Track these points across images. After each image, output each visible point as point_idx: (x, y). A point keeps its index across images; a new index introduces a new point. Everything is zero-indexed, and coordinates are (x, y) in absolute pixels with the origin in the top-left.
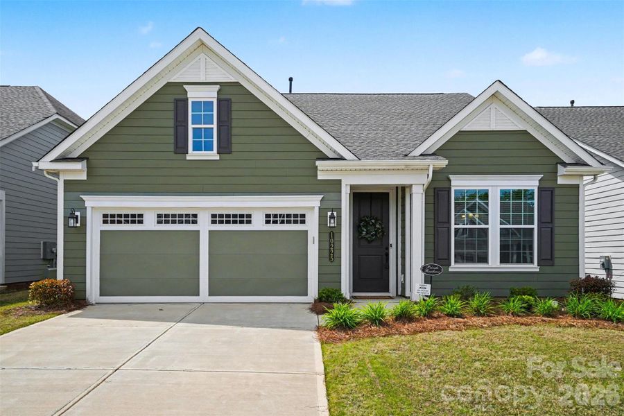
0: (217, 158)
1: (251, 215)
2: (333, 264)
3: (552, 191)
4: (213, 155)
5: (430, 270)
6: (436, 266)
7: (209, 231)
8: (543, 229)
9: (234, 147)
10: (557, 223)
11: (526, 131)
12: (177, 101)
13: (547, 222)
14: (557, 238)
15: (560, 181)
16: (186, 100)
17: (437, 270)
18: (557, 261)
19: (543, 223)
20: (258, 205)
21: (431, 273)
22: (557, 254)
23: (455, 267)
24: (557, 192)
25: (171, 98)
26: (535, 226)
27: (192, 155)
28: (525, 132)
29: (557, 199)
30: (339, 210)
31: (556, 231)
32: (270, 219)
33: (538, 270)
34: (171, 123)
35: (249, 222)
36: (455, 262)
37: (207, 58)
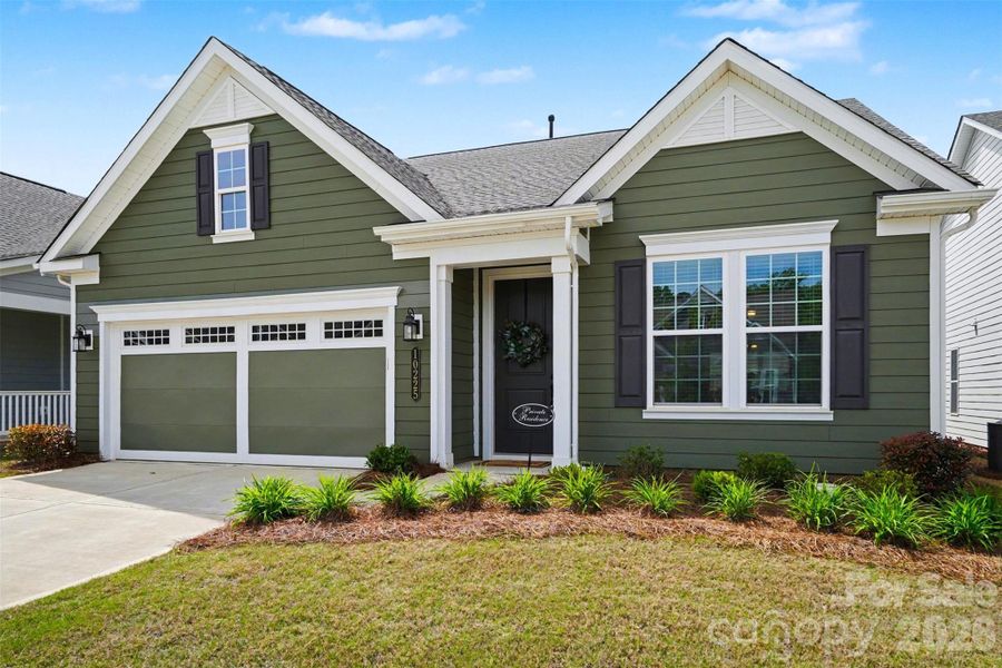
0: (252, 237)
1: (304, 325)
2: (418, 404)
3: (862, 253)
4: (246, 233)
5: (530, 416)
6: (541, 409)
7: (250, 352)
8: (841, 333)
9: (276, 218)
10: (876, 318)
11: (801, 133)
12: (199, 156)
13: (852, 319)
14: (876, 352)
15: (883, 230)
16: (211, 152)
17: (541, 416)
18: (875, 401)
19: (842, 319)
20: (314, 308)
21: (533, 423)
22: (875, 385)
23: (655, 410)
24: (875, 253)
25: (192, 153)
26: (825, 328)
27: (221, 236)
28: (800, 136)
29: (876, 269)
30: (426, 311)
31: (876, 335)
32: (333, 330)
33: (831, 418)
34: (193, 191)
35: (302, 336)
36: (657, 399)
37: (236, 83)
